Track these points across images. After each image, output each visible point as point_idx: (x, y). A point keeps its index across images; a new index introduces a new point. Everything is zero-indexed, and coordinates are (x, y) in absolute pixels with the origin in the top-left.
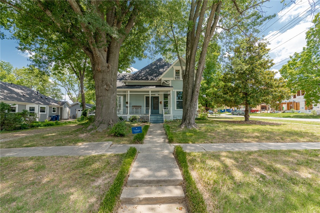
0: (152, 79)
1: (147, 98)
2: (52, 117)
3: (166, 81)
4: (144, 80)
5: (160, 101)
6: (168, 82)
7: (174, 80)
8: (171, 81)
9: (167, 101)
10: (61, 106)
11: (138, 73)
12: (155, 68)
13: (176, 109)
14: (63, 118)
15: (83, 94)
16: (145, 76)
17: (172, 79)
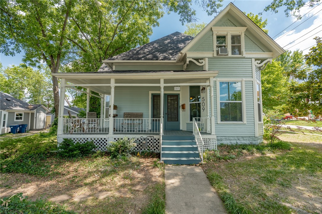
0: (165, 58)
1: (156, 98)
2: (12, 127)
3: (197, 60)
4: (149, 59)
5: (181, 103)
6: (200, 61)
7: (214, 57)
8: (207, 59)
9: (199, 104)
10: (32, 111)
11: (137, 50)
12: (169, 43)
13: (219, 121)
14: (34, 128)
15: (56, 93)
16: (152, 54)
17: (209, 55)
